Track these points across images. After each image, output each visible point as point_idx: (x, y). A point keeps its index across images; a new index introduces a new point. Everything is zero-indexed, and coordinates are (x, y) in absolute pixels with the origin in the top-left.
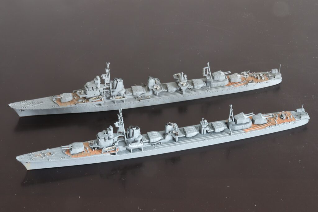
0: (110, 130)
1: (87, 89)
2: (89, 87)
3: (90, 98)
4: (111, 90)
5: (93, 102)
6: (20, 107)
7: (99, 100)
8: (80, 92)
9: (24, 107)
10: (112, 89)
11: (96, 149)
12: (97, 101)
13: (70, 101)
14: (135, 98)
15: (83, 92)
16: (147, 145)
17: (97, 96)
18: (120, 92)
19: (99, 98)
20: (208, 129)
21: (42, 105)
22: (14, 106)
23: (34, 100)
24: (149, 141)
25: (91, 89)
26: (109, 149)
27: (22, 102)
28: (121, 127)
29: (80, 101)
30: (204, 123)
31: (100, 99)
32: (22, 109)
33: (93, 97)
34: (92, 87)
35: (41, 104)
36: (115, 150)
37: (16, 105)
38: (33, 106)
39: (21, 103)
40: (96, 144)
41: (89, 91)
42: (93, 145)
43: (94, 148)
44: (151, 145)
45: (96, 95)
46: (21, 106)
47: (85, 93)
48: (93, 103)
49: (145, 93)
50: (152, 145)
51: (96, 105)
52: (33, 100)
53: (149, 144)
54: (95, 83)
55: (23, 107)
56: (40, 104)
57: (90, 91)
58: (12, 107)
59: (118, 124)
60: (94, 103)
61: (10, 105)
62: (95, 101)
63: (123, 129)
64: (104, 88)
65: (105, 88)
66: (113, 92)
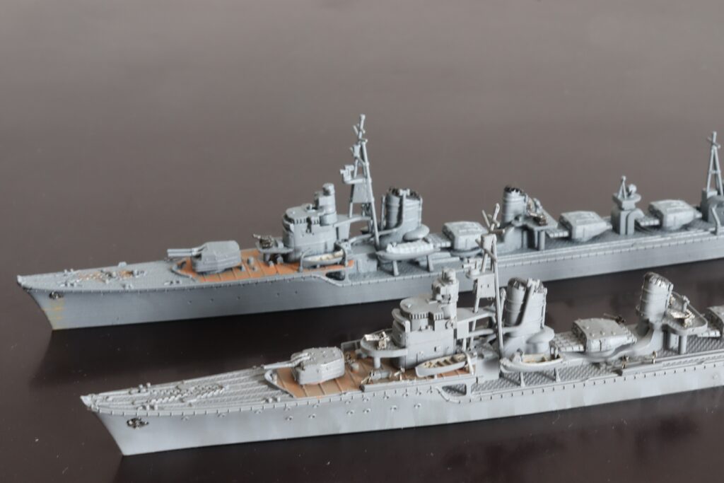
0: (326, 193)
1: (407, 324)
2: (413, 312)
3: (417, 364)
4: (502, 331)
5: (432, 377)
6: (132, 406)
7: (455, 372)
8: (376, 338)
9: (148, 407)
10: (505, 325)
11: (280, 259)
12: (448, 374)
13: (334, 380)
14: (597, 365)
15: (388, 339)
16: (446, 258)
17: (445, 356)
18: (535, 340)
19: (454, 361)
20: (639, 214)
21: (218, 396)
22: (105, 404)
23: (186, 382)
24: (453, 245)
25: (424, 322)
26: (321, 259)
27: (134, 391)
28: (361, 184)
29: (378, 375)
30: (629, 194)
31: (461, 365)
32: (140, 413)
33: (430, 360)
34: (426, 313)
35: (215, 393)
36: (342, 263)
37: (110, 399)
38: (181, 400)
39: (130, 393)
40: (281, 245)
41: (415, 333)
42: (269, 247)
43: (274, 258)
44: (458, 259)
45: (440, 352)
46: (133, 403)
47: (397, 343)
48: (432, 380)
49: (633, 343)
50: (462, 259)
51: (444, 393)
52: (179, 383)
53: (453, 256)
54: (439, 297)
55: (144, 408)
56: (213, 396)
57: (420, 330)
58: (94, 408)
59: (352, 173)
60: (439, 384)
61: (87, 400)
62: (441, 375)
63: (368, 192)
64: (470, 320)
65: (475, 319)
66: (507, 336)
